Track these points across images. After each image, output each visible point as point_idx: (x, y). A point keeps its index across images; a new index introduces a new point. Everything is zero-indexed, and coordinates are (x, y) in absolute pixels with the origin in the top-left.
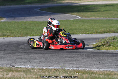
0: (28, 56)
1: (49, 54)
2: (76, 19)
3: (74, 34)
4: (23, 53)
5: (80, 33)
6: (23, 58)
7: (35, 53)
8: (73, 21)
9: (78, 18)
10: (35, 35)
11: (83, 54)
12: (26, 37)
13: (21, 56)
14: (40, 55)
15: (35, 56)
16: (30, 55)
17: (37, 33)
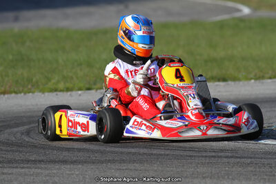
0: (38, 175)
1: (124, 166)
2: (234, 19)
3: (224, 80)
4: (16, 161)
5: (252, 76)
7: (65, 162)
8: (222, 25)
9: (239, 10)
10: (61, 86)
11: (266, 162)
12: (25, 94)
13: (10, 174)
14: (86, 171)
15: (67, 172)
16: (47, 172)
17: (72, 78)
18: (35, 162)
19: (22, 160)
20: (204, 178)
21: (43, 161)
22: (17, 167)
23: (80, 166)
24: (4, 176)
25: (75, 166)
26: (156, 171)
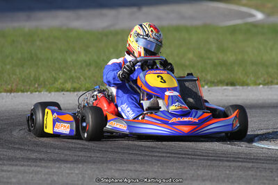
0: (37, 173)
1: (124, 167)
2: (246, 24)
3: (232, 84)
4: (17, 159)
5: (261, 81)
6: (14, 180)
7: (66, 161)
8: (233, 30)
9: (252, 16)
10: (68, 86)
11: (267, 166)
12: (31, 92)
13: (9, 171)
14: (86, 171)
15: (67, 171)
16: (47, 170)
17: (80, 78)
18: (35, 160)
19: (23, 158)
20: (204, 180)
21: (43, 159)
22: (17, 165)
23: (80, 166)
24: (4, 173)
25: (75, 166)
26: (156, 172)
